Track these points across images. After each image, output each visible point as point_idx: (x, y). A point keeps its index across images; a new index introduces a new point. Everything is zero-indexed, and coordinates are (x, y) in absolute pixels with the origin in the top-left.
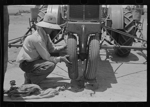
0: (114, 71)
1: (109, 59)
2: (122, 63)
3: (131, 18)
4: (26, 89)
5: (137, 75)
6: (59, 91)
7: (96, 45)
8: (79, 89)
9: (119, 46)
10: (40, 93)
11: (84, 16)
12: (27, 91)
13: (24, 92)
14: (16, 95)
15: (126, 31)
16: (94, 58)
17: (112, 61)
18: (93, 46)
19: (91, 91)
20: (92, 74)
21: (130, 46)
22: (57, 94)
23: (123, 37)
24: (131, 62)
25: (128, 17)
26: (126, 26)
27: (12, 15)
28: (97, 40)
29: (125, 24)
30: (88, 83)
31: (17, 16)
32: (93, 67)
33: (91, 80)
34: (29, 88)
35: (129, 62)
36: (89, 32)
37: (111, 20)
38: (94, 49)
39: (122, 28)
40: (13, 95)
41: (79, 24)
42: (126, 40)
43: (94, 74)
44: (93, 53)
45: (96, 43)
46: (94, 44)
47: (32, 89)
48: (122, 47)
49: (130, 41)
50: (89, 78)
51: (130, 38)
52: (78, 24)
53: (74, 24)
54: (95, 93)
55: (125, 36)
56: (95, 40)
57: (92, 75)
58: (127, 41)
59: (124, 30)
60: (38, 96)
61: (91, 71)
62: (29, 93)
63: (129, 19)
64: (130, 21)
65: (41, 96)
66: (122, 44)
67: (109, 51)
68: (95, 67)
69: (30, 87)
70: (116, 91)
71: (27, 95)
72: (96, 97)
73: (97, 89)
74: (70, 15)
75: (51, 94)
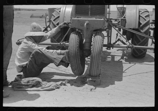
0: (123, 71)
1: (123, 59)
2: (135, 64)
3: (147, 18)
4: (28, 82)
5: (146, 74)
6: (61, 86)
7: (99, 41)
8: (81, 84)
9: (132, 46)
10: (41, 86)
11: (89, 12)
12: (29, 83)
13: (26, 84)
14: (18, 86)
15: (141, 30)
16: (96, 54)
17: (126, 61)
18: (96, 42)
19: (92, 87)
20: (94, 69)
21: (146, 46)
22: (58, 88)
23: (138, 37)
24: (145, 63)
25: (144, 17)
26: (141, 26)
27: (38, 18)
28: (101, 37)
29: (140, 24)
30: (90, 79)
31: (42, 19)
32: (95, 62)
33: (94, 76)
34: (31, 81)
35: (143, 63)
36: (93, 28)
37: (126, 19)
38: (96, 45)
39: (137, 27)
40: (16, 87)
41: (83, 20)
42: (140, 40)
43: (96, 70)
44: (95, 48)
45: (99, 39)
46: (96, 39)
47: (34, 81)
48: (135, 47)
49: (145, 42)
50: (92, 74)
51: (146, 38)
52: (81, 20)
53: (78, 20)
54: (95, 89)
55: (140, 36)
56: (99, 36)
57: (95, 71)
58: (142, 41)
59: (139, 29)
60: (39, 88)
61: (92, 67)
62: (31, 86)
63: (145, 18)
64: (146, 20)
65: (42, 88)
66: (137, 44)
67: (125, 53)
68: (97, 62)
69: (32, 79)
70: (118, 88)
71: (29, 87)
72: (95, 92)
73: (100, 85)
74: (76, 11)
75: (52, 88)
